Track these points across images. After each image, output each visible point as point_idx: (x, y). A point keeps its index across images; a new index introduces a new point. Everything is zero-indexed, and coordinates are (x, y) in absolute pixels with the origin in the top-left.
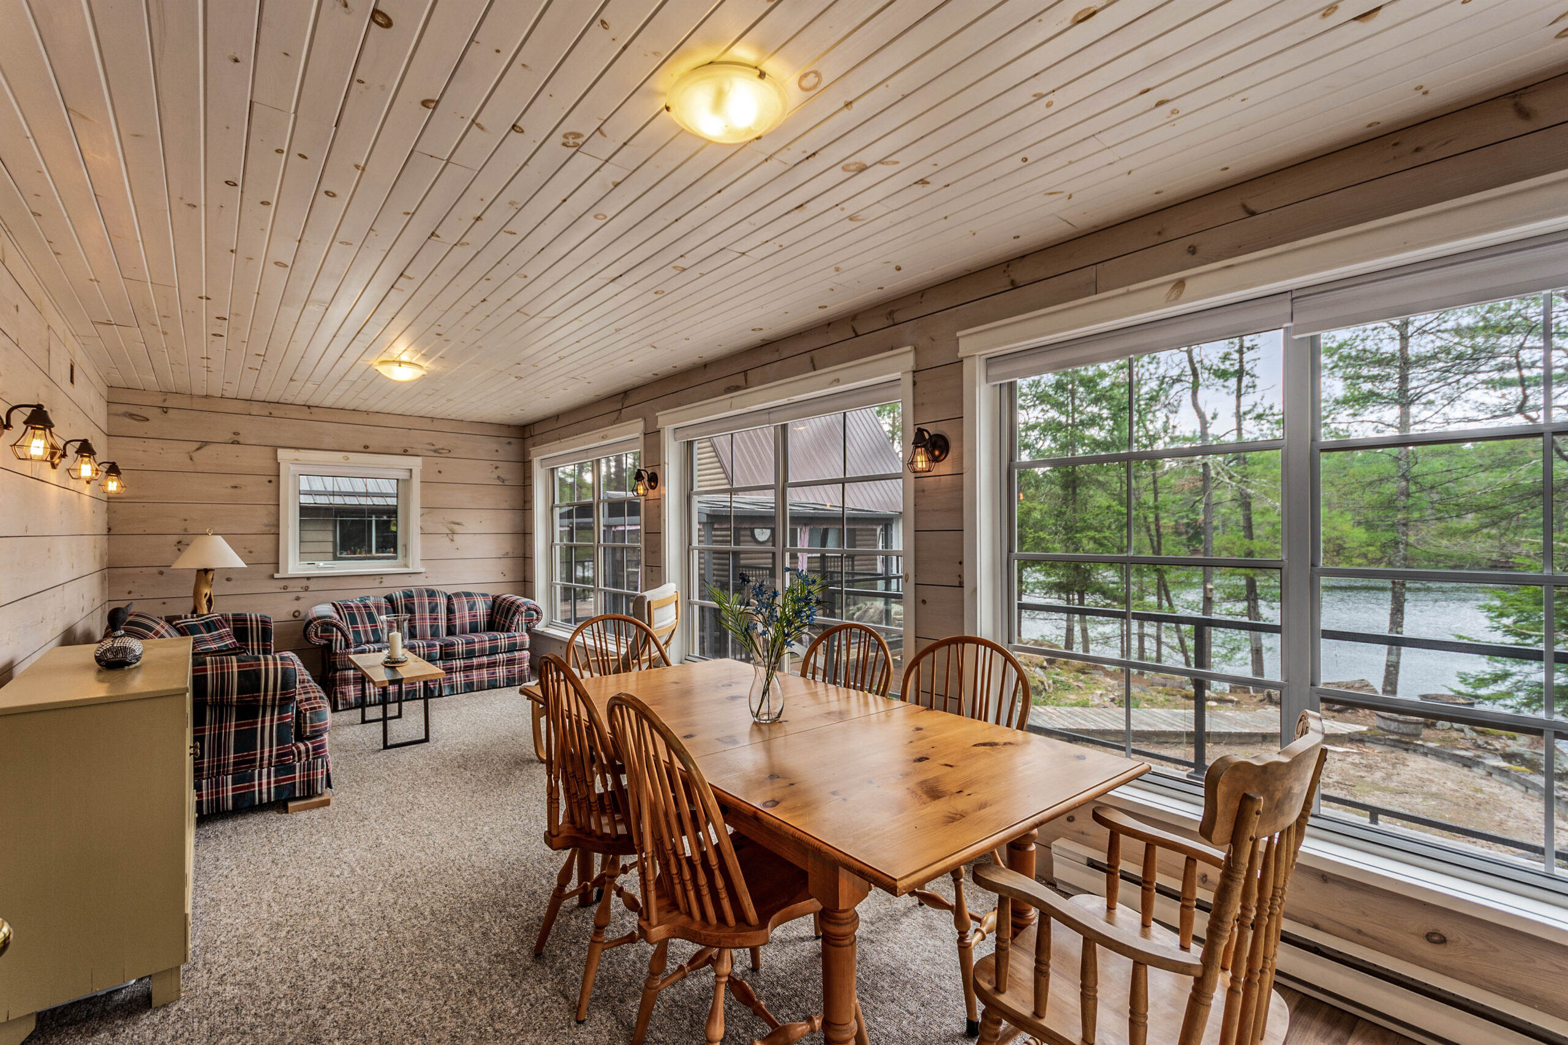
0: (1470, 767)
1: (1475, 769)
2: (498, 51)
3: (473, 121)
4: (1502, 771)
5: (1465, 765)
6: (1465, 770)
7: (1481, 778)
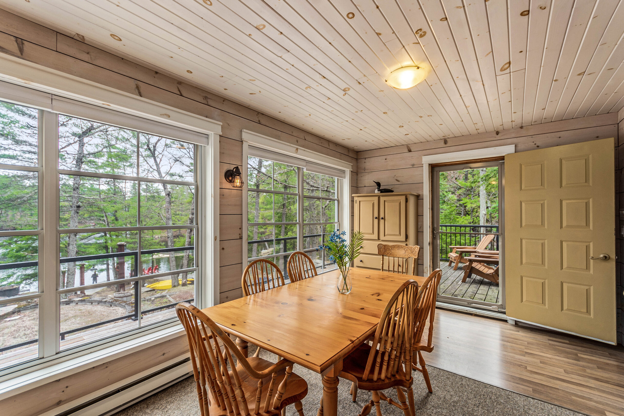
0: (69, 304)
1: (71, 304)
2: (478, 35)
3: (464, 6)
4: (82, 301)
5: (66, 304)
6: (68, 306)
7: (75, 306)
